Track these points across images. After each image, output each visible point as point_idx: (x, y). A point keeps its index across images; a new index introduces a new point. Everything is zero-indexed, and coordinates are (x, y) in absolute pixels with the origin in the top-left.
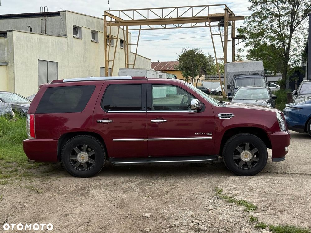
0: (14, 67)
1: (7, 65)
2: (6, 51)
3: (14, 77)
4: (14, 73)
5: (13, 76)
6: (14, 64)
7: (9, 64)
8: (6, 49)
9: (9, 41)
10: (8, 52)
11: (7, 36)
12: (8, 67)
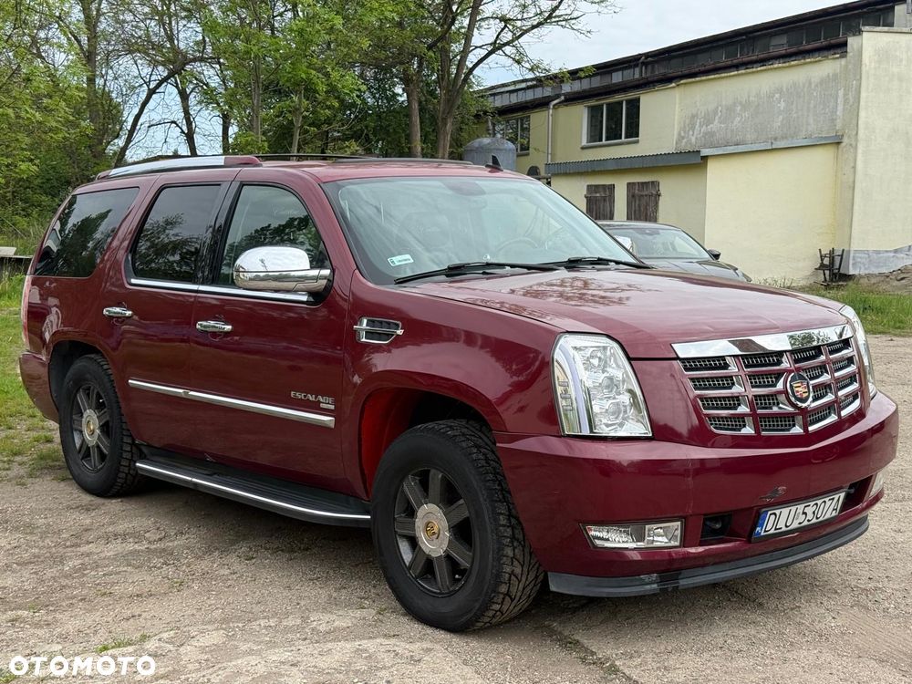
0: (856, 148)
1: (839, 143)
2: (840, 100)
3: (854, 182)
4: (854, 167)
5: (851, 180)
6: (857, 140)
7: (846, 140)
8: (841, 93)
9: (850, 67)
10: (846, 101)
11: (846, 52)
12: (840, 149)
